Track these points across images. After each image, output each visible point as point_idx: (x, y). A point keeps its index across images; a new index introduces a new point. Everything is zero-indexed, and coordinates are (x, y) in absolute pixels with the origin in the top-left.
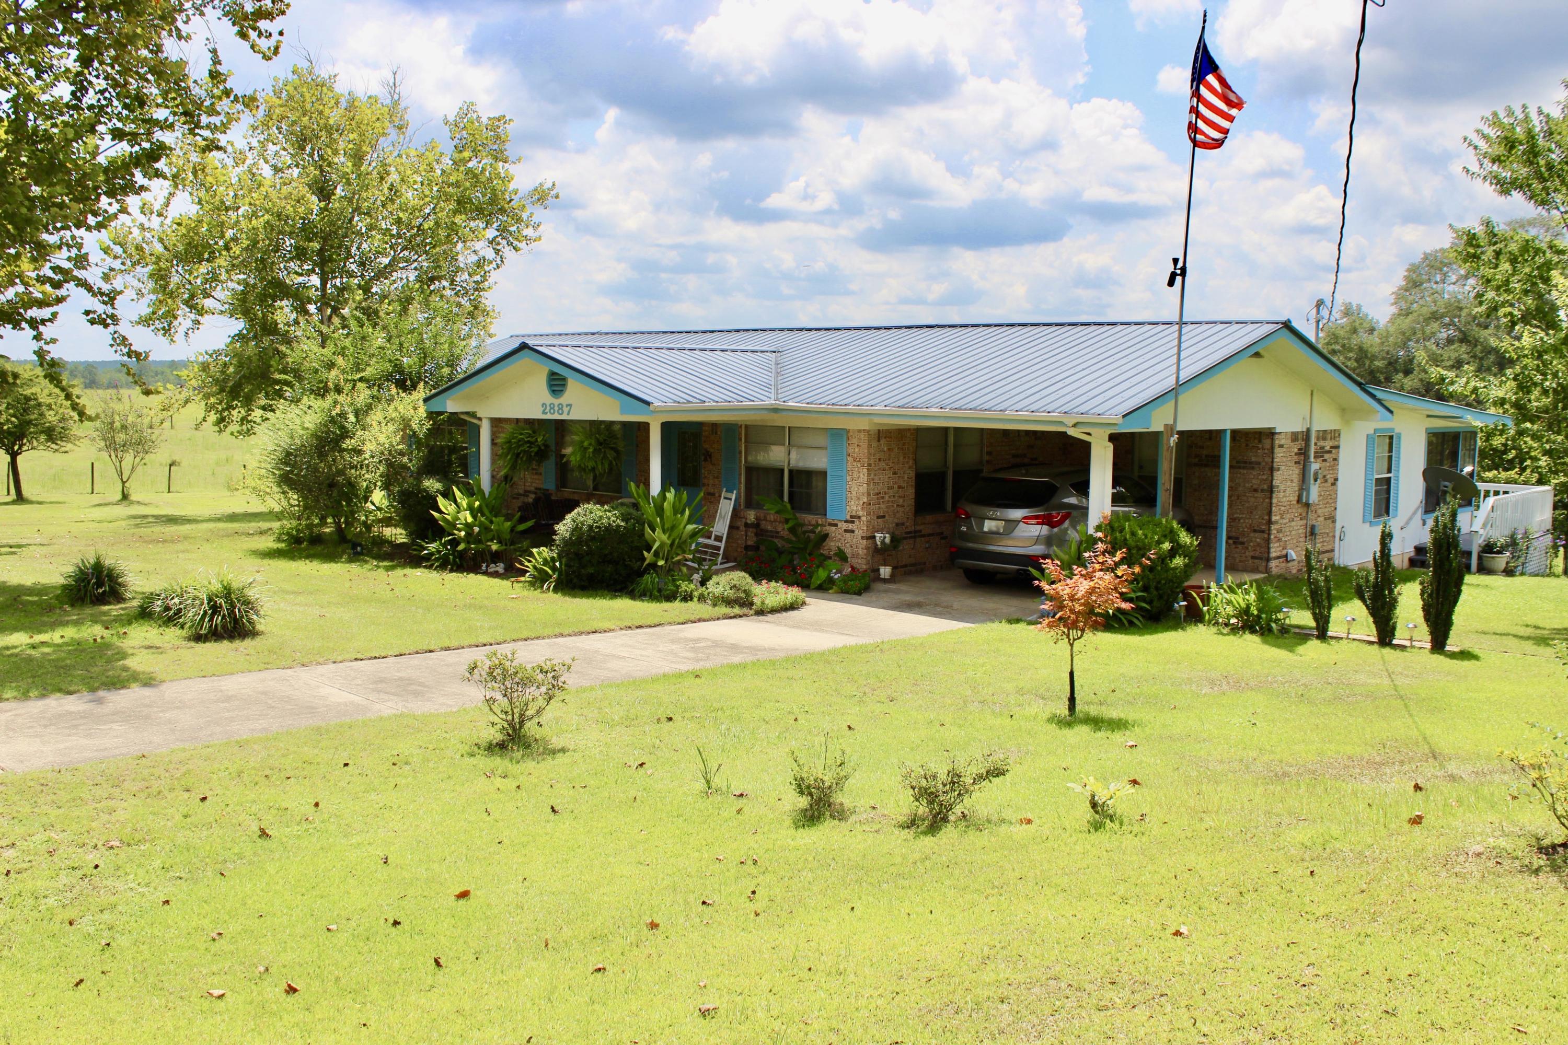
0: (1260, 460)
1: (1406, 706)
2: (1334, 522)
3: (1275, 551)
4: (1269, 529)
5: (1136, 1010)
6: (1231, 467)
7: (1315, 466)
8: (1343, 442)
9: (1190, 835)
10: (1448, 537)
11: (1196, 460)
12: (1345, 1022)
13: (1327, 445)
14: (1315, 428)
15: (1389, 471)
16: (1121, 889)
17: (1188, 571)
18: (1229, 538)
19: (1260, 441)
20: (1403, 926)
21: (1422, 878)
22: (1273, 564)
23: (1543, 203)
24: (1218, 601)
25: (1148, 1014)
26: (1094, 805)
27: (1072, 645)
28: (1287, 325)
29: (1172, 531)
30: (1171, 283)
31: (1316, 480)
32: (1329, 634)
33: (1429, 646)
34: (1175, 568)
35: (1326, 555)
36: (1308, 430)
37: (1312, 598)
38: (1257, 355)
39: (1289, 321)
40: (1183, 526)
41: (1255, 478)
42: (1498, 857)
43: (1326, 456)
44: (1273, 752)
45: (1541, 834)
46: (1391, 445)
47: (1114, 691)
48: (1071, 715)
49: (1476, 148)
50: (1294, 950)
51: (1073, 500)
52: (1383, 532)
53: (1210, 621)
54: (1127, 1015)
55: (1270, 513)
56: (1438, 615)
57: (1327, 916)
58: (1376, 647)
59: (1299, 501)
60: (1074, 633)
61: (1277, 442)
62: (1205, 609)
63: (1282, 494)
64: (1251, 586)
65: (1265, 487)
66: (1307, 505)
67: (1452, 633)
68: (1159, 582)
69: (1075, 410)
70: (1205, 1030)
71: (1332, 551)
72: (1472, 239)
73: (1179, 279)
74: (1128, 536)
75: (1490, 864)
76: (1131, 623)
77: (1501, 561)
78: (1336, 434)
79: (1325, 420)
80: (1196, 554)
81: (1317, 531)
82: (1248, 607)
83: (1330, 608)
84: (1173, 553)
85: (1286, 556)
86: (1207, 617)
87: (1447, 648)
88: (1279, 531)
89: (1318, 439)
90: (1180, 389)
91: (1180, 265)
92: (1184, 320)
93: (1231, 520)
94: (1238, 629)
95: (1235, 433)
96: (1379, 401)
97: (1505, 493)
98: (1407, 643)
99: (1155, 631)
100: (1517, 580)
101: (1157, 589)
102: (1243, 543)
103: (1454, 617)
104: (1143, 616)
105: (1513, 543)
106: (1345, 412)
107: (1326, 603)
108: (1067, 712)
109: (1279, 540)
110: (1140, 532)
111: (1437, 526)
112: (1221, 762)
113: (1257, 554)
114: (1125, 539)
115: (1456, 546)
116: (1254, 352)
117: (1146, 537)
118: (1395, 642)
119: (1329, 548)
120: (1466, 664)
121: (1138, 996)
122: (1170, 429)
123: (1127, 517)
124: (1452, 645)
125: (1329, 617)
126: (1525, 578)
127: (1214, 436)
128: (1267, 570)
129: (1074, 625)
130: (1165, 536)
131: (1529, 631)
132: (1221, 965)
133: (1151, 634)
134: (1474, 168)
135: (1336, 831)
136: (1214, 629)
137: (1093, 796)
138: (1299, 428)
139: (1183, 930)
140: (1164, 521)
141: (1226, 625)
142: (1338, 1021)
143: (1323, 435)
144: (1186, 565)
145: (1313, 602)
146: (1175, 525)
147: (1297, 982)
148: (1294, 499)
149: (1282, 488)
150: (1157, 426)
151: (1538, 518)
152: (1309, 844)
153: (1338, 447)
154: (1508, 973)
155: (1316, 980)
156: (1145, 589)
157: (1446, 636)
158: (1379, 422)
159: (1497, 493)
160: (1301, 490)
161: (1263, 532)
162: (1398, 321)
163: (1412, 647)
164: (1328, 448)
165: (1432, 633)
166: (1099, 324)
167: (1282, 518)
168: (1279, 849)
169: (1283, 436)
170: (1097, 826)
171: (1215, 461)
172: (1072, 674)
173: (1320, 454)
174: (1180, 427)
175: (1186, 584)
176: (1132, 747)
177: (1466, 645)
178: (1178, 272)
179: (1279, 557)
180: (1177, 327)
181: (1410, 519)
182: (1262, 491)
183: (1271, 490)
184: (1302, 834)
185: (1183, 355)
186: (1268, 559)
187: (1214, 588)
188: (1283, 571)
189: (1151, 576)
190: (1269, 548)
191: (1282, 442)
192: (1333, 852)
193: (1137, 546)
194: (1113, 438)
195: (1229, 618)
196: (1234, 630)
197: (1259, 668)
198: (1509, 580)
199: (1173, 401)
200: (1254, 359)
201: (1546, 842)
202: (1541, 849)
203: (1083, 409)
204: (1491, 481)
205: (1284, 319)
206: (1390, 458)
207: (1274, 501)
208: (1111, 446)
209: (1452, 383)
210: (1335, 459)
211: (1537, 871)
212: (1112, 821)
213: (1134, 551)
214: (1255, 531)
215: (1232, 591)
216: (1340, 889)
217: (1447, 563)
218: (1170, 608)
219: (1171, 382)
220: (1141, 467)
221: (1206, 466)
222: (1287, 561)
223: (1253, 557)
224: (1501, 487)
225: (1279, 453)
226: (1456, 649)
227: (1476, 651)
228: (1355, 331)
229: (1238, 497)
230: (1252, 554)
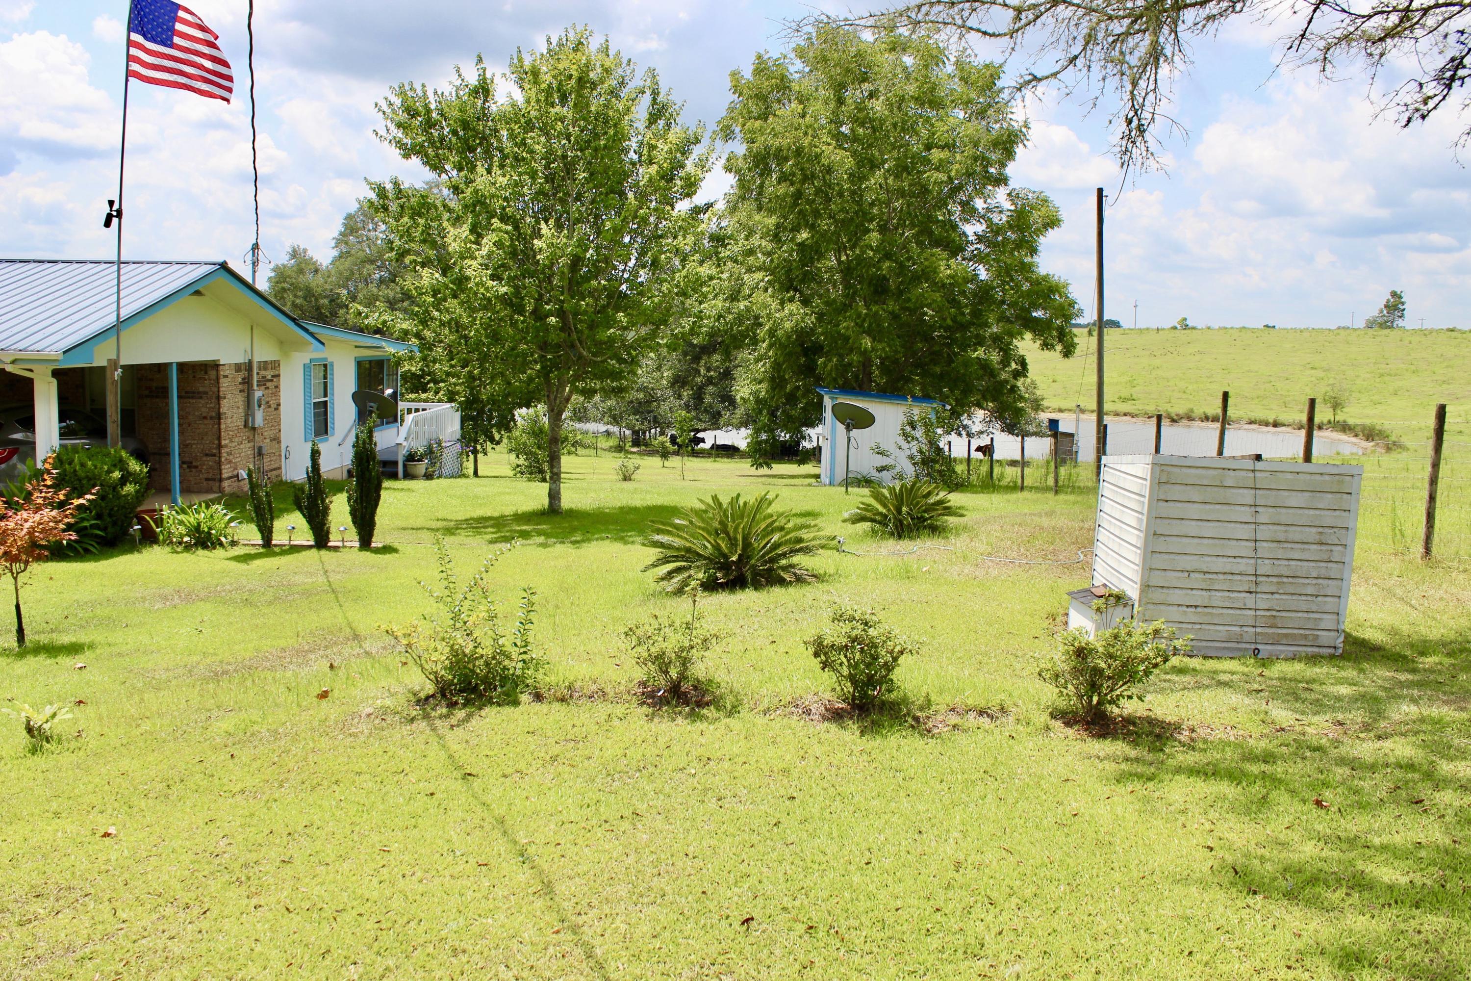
0: (207, 390)
1: (337, 597)
2: (279, 442)
3: (226, 472)
4: (220, 453)
5: (60, 916)
6: (179, 397)
7: (258, 394)
8: (283, 372)
9: (125, 742)
10: (366, 450)
11: (147, 392)
12: (249, 878)
13: (269, 374)
14: (256, 359)
15: (326, 395)
16: (54, 805)
17: (140, 497)
18: (182, 462)
19: (206, 373)
20: (304, 786)
21: (324, 743)
22: (226, 484)
23: (434, 168)
24: (171, 522)
25: (71, 916)
26: (30, 730)
27: (15, 579)
28: (224, 266)
29: (121, 460)
30: (108, 224)
31: (260, 406)
32: (274, 542)
33: (357, 544)
34: (126, 496)
35: (275, 472)
36: (250, 362)
37: (256, 512)
38: (198, 293)
39: (225, 262)
40: (132, 455)
41: (203, 407)
42: (383, 713)
43: (269, 384)
44: (215, 655)
45: (417, 688)
46: (326, 371)
47: (66, 617)
48: (19, 647)
49: (384, 113)
50: (212, 826)
51: (18, 436)
52: (313, 450)
53: (164, 541)
54: (49, 921)
55: (219, 438)
56: (363, 517)
57: (243, 791)
58: (314, 550)
59: (246, 426)
60: (16, 567)
61: (222, 373)
62: (158, 530)
63: (229, 420)
64: (200, 505)
65: (214, 414)
66: (254, 429)
67: (376, 532)
68: (112, 509)
69: (13, 347)
70: (124, 916)
71: (280, 468)
72: (382, 192)
73: (115, 221)
74: (78, 468)
75: (377, 721)
76: (87, 551)
77: (421, 467)
78: (276, 365)
79: (264, 352)
80: (146, 480)
81: (264, 451)
82: (199, 524)
83: (272, 519)
84: (123, 481)
85: (237, 476)
86: (161, 538)
87: (373, 545)
88: (229, 454)
89: (260, 369)
90: (122, 326)
91: (116, 206)
92: (122, 259)
93: (183, 445)
94: (192, 546)
95: (183, 367)
96: (312, 335)
97: (424, 410)
98: (340, 544)
99: (112, 556)
100: (434, 483)
101: (110, 516)
102: (196, 467)
103: (376, 518)
104: (98, 543)
105: (430, 452)
106: (283, 344)
107: (268, 516)
108: (16, 644)
109: (230, 462)
110: (90, 463)
111: (357, 442)
112: (167, 670)
113: (210, 476)
114: (75, 471)
115: (374, 458)
116: (195, 290)
117: (96, 467)
118: (330, 544)
119: (276, 466)
120: (388, 557)
121: (61, 902)
122: (114, 364)
123: (75, 449)
124: (377, 542)
125: (272, 527)
126: (442, 481)
127: (161, 369)
128: (221, 490)
129: (14, 559)
130: (115, 466)
131: (440, 524)
132: (145, 854)
133: (107, 559)
134: (382, 132)
135: (255, 715)
136: (168, 549)
137: (28, 722)
138: (241, 359)
139: (112, 830)
140: (112, 451)
141: (180, 543)
142: (243, 879)
143: (264, 365)
144: (137, 492)
145: (257, 516)
146: (124, 454)
147: (211, 854)
148: (241, 424)
149: (229, 414)
150: (99, 361)
151: (449, 430)
152: (232, 731)
153: (279, 376)
154: (381, 807)
155: (228, 848)
156: (99, 516)
157: (371, 535)
158: (312, 352)
159: (417, 410)
160: (247, 415)
161: (214, 455)
162: (338, 263)
163: (344, 547)
164: (269, 377)
165: (359, 534)
166: (39, 262)
167: (231, 441)
168: (206, 740)
169: (227, 367)
170: (34, 751)
171: (164, 392)
172: (18, 607)
173: (263, 382)
174: (123, 362)
175: (139, 509)
176: (81, 668)
177: (388, 541)
178: (115, 213)
179: (230, 478)
180: (115, 267)
181: (346, 436)
182: (211, 418)
183: (219, 417)
184: (227, 724)
185: (122, 294)
186: (221, 480)
187: (166, 512)
188: (235, 490)
189: (103, 504)
190: (220, 470)
191: (227, 373)
192: (252, 735)
193: (87, 477)
194: (56, 373)
195: (182, 537)
196: (188, 547)
197: (209, 579)
198: (428, 483)
199: (115, 338)
200: (195, 297)
201: (422, 695)
202: (418, 702)
203: (21, 346)
204: (413, 401)
205: (221, 260)
206: (325, 384)
207: (223, 426)
208: (55, 382)
209: (367, 317)
210: (277, 387)
211: (412, 720)
212: (48, 742)
213: (85, 482)
214: (207, 455)
215: (183, 511)
216: (256, 765)
217: (367, 474)
218: (125, 533)
219: (112, 319)
220: (93, 401)
221: (157, 397)
222: (239, 481)
223: (207, 479)
224: (421, 405)
225: (224, 383)
226: (380, 545)
227: (396, 545)
228: (301, 271)
229: (189, 425)
230: (206, 476)
